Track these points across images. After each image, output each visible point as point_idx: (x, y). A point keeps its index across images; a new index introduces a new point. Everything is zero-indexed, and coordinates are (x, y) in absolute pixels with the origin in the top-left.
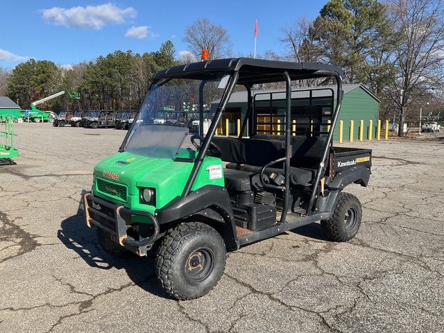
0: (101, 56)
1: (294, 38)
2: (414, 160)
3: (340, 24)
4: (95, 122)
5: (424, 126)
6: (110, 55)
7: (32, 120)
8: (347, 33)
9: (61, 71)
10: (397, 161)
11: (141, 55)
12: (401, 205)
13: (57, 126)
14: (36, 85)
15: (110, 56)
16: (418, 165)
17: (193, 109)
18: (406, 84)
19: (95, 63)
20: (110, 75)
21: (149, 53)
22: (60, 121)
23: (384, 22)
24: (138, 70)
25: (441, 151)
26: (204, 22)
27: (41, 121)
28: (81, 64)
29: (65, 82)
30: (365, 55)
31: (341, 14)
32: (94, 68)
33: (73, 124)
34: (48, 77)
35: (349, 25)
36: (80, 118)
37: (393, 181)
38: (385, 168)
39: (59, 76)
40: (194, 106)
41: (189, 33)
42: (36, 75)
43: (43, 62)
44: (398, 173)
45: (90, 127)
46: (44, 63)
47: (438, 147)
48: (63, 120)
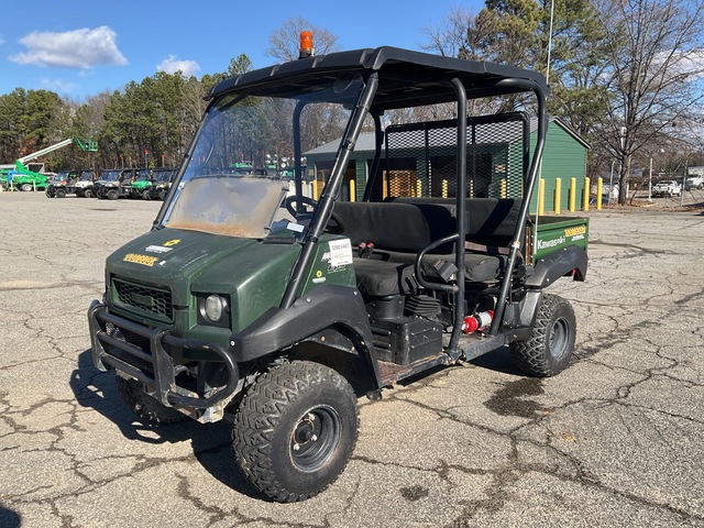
0: (133, 82)
1: (442, 44)
2: (653, 247)
3: (519, 22)
4: (115, 188)
5: (656, 188)
6: (148, 79)
7: (19, 187)
8: (530, 36)
9: (68, 107)
10: (623, 249)
11: (199, 80)
12: (653, 349)
13: (53, 196)
14: (28, 130)
15: (147, 82)
16: (663, 256)
17: (283, 166)
18: (631, 116)
19: (123, 93)
20: (148, 112)
21: (211, 75)
22: (57, 188)
23: (591, 17)
24: (193, 103)
25: (695, 228)
26: (301, 23)
27: (33, 190)
28: (102, 95)
29: (75, 124)
30: (561, 71)
31: (520, 5)
32: (122, 101)
33: (80, 193)
34: (49, 117)
35: (533, 22)
36: (91, 183)
37: (625, 291)
38: (605, 263)
39: (66, 115)
40: (284, 160)
41: (275, 41)
42: (29, 114)
43: (38, 93)
44: (631, 272)
45: (107, 198)
46: (41, 94)
47: (690, 223)
48: (63, 187)
